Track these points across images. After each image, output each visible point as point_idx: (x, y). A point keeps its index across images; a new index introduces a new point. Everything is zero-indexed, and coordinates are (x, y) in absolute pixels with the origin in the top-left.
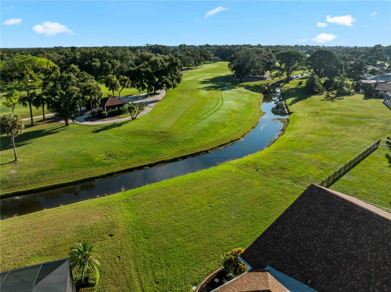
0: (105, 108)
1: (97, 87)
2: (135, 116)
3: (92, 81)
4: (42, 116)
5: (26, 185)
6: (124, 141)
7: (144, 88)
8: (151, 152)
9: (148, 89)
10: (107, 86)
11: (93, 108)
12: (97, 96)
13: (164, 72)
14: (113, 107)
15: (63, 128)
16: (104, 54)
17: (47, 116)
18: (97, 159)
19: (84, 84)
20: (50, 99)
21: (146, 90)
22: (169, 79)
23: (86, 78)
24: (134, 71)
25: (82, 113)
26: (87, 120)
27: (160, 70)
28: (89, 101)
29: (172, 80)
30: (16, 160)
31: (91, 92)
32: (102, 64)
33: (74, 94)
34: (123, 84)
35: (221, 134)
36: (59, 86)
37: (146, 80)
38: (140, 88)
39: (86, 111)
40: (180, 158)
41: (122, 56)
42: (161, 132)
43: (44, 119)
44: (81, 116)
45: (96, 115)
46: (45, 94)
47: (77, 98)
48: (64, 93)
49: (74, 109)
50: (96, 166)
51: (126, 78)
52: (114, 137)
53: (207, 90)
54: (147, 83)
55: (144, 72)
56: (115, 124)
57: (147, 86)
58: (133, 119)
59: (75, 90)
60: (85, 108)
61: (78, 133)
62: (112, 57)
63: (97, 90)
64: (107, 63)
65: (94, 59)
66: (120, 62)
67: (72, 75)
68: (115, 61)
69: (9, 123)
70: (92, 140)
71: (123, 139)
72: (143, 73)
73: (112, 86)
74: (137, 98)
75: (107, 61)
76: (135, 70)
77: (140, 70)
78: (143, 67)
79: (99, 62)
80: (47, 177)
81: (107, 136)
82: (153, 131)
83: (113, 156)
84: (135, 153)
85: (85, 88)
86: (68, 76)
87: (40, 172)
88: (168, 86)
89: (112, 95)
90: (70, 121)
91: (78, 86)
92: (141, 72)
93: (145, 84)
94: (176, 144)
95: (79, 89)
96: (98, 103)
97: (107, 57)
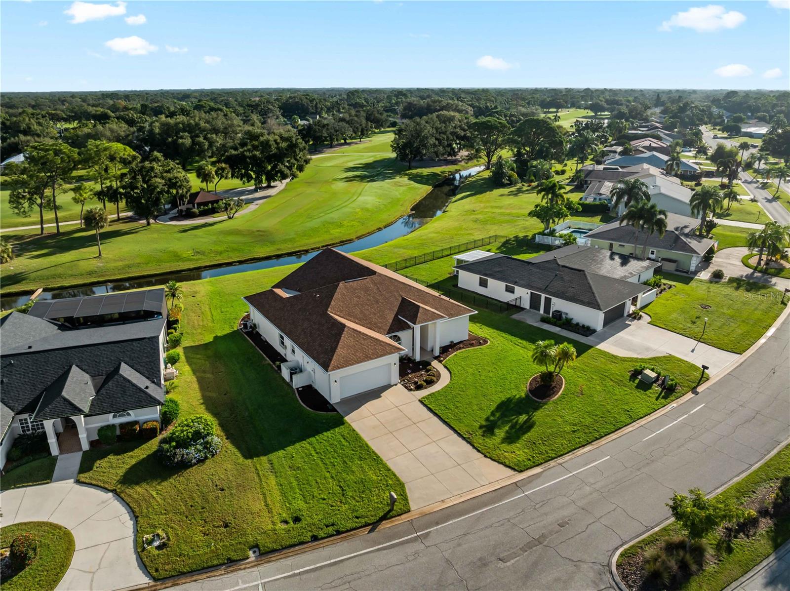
0: (196, 205)
1: (185, 179)
2: (232, 215)
3: (179, 172)
4: (116, 215)
5: (115, 274)
6: (215, 240)
7: (249, 178)
8: (243, 250)
9: (255, 181)
10: (198, 176)
11: (180, 205)
12: (185, 190)
13: (279, 157)
14: (205, 204)
15: (144, 228)
16: (197, 125)
17: (122, 215)
18: (184, 255)
19: (169, 175)
20: (129, 193)
21: (253, 182)
22: (287, 167)
23: (172, 168)
24: (236, 156)
25: (166, 212)
26: (172, 219)
27: (273, 154)
28: (175, 197)
29: (290, 168)
30: (100, 255)
31: (178, 185)
32: (193, 141)
33: (158, 187)
34: (220, 174)
35: (332, 234)
36: (139, 177)
37: (252, 168)
38: (245, 179)
39: (170, 209)
40: (274, 256)
41: (226, 128)
42: (258, 231)
43: (119, 219)
44: (164, 215)
45: (184, 213)
46: (123, 187)
47: (161, 193)
48: (145, 186)
49: (158, 205)
50: (183, 261)
51: (224, 165)
52: (205, 236)
53: (347, 181)
54: (254, 172)
55: (250, 158)
56: (206, 223)
57: (254, 176)
58: (230, 218)
59: (159, 183)
60: (170, 205)
61: (162, 233)
62: (210, 130)
63: (185, 183)
64: (201, 139)
65: (181, 134)
66: (221, 137)
67: (155, 165)
68: (214, 136)
69: (97, 215)
70: (179, 239)
71: (214, 238)
72: (248, 159)
73: (205, 176)
74: (242, 193)
75: (201, 136)
76: (238, 154)
77: (244, 155)
78: (249, 150)
79: (189, 138)
80: (134, 269)
81: (195, 236)
82: (249, 230)
83: (202, 253)
84: (225, 250)
85: (170, 180)
86: (151, 167)
87: (127, 265)
88: (284, 177)
89: (206, 188)
90: (152, 221)
91: (162, 178)
92: (246, 157)
93: (252, 173)
94: (273, 243)
95: (163, 181)
96: (186, 198)
97: (202, 130)
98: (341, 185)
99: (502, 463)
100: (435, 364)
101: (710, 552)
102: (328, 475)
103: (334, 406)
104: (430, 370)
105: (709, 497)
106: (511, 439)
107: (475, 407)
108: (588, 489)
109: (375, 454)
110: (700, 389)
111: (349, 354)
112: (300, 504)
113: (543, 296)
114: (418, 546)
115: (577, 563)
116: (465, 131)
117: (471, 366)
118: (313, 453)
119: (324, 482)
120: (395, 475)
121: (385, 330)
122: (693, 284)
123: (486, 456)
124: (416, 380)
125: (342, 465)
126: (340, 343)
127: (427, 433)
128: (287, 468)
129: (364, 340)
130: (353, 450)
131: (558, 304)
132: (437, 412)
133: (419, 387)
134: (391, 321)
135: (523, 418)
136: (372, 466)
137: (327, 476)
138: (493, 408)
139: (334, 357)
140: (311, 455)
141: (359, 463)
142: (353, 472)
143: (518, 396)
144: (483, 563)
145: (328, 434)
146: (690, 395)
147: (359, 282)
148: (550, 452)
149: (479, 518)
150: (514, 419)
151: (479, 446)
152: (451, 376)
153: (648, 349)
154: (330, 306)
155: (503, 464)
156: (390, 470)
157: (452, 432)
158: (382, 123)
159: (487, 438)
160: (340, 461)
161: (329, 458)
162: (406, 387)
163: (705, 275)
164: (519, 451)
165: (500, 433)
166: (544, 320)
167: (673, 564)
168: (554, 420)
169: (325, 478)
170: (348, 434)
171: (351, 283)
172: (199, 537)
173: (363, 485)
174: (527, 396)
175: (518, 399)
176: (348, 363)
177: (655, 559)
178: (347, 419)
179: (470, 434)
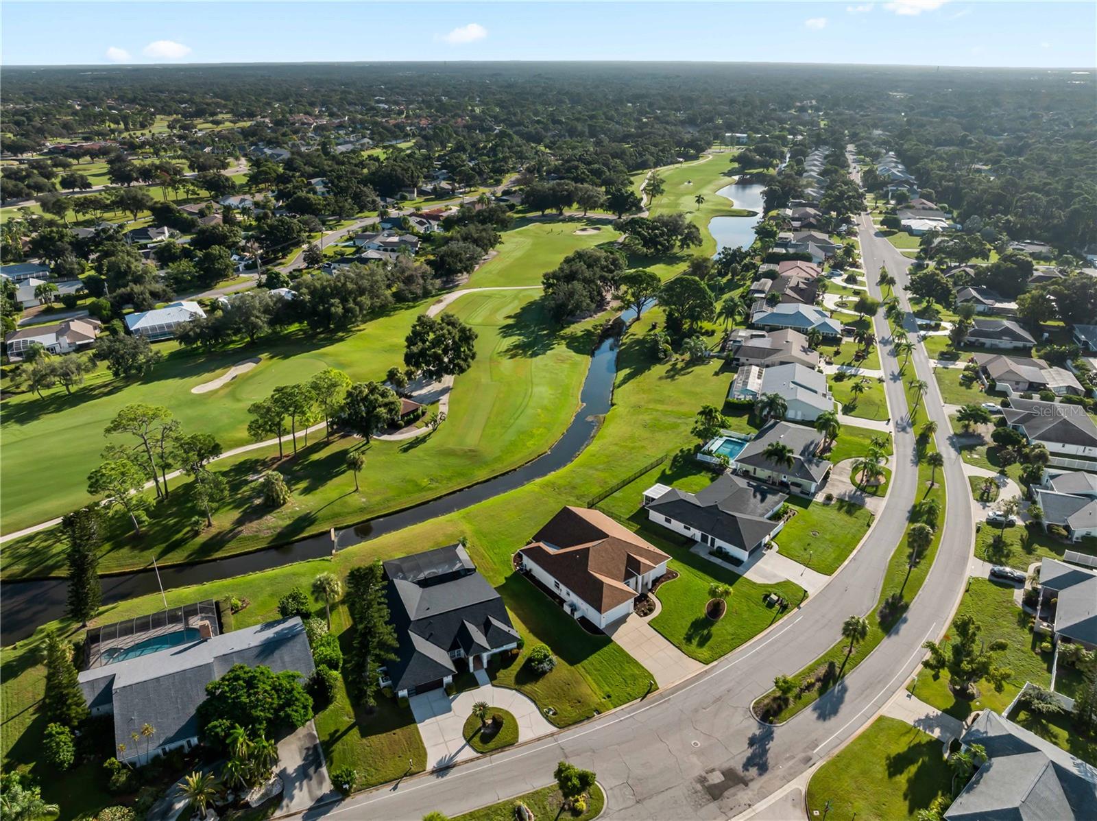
8: (466, 474)
14: (408, 414)
15: (366, 447)
18: (423, 484)
30: (357, 488)
35: (529, 447)
41: (371, 287)
42: (470, 451)
53: (512, 357)
56: (417, 438)
58: (435, 430)
61: (387, 454)
67: (378, 397)
70: (407, 463)
71: (436, 460)
75: (351, 300)
80: (392, 503)
82: (462, 450)
94: (486, 463)
97: (350, 293)
98: (507, 364)
99: (697, 660)
100: (650, 594)
101: (791, 699)
102: (614, 672)
103: (603, 630)
104: (649, 600)
105: (789, 678)
106: (701, 644)
107: (679, 627)
108: (739, 672)
109: (634, 659)
110: (802, 605)
111: (610, 601)
112: (607, 689)
113: (710, 537)
114: (666, 705)
115: (736, 708)
116: (611, 272)
117: (672, 596)
119: (614, 676)
120: (647, 671)
121: (623, 580)
122: (811, 508)
123: (689, 657)
124: (644, 610)
125: (620, 667)
126: (603, 594)
127: (657, 645)
128: (592, 669)
129: (615, 591)
130: (622, 657)
131: (719, 543)
132: (660, 631)
133: (646, 614)
134: (624, 573)
135: (706, 632)
136: (635, 666)
138: (689, 626)
139: (602, 604)
141: (628, 665)
142: (627, 670)
143: (701, 617)
144: (696, 711)
145: (605, 649)
146: (796, 609)
147: (601, 545)
148: (721, 652)
149: (691, 689)
150: (701, 632)
151: (685, 650)
152: (660, 603)
153: (775, 576)
154: (589, 566)
156: (644, 668)
157: (670, 643)
159: (688, 645)
160: (618, 664)
161: (611, 662)
162: (639, 615)
163: (820, 498)
164: (705, 652)
165: (695, 642)
166: (711, 553)
167: (775, 706)
168: (722, 632)
169: (614, 674)
170: (615, 647)
171: (596, 547)
172: (569, 708)
173: (633, 676)
174: (706, 617)
175: (701, 619)
176: (611, 607)
177: (768, 704)
178: (612, 638)
179: (679, 643)
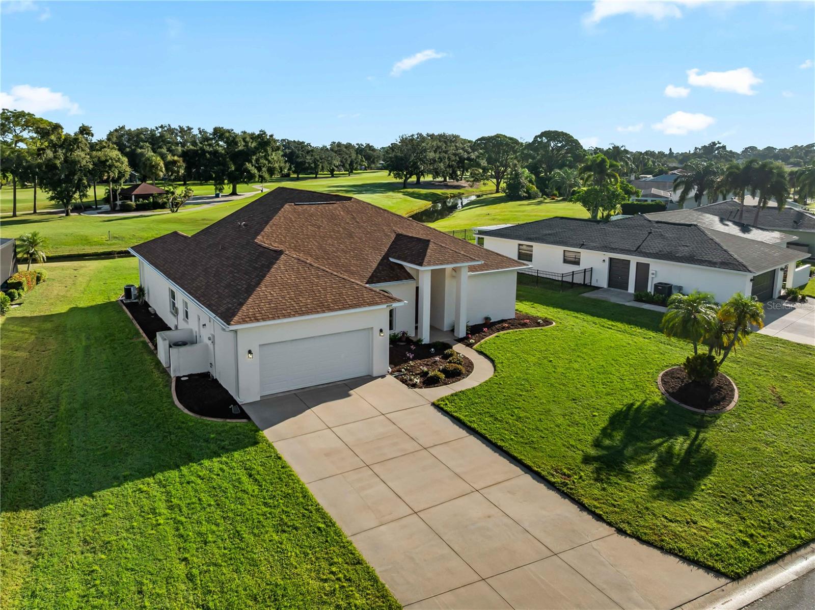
2: (175, 209)
6: (144, 227)
15: (59, 219)
34: (170, 167)
43: (35, 212)
51: (176, 158)
52: (132, 224)
55: (210, 153)
56: (141, 215)
58: (173, 212)
61: (80, 222)
70: (97, 227)
72: (207, 154)
73: (150, 169)
77: (204, 150)
81: (121, 224)
83: (120, 238)
92: (205, 152)
95: (88, 157)
99: (670, 552)
100: (459, 348)
102: (181, 570)
103: (244, 407)
104: (451, 355)
106: (672, 489)
107: (560, 420)
109: (324, 516)
111: (283, 297)
113: (634, 261)
116: (468, 153)
117: (532, 352)
118: (162, 507)
119: (163, 591)
120: (374, 580)
121: (363, 277)
123: (621, 531)
124: (425, 369)
125: (228, 543)
126: (267, 278)
127: (457, 471)
128: (76, 541)
129: (318, 277)
130: (266, 504)
131: (663, 271)
132: (475, 426)
133: (430, 382)
134: (375, 265)
135: (680, 443)
136: (311, 547)
137: (176, 572)
138: (603, 422)
139: (250, 300)
140: (153, 511)
141: (276, 538)
142: (254, 563)
143: (648, 403)
145: (212, 463)
147: (320, 207)
148: (788, 523)
150: (660, 444)
151: (596, 503)
152: (495, 367)
154: (262, 233)
155: (676, 555)
156: (359, 562)
157: (517, 470)
158: (373, 160)
159: (610, 484)
160: (226, 530)
161: (199, 522)
162: (404, 381)
164: (706, 520)
165: (641, 474)
166: (641, 299)
168: (755, 449)
169: (169, 580)
170: (263, 464)
171: (305, 207)
174: (668, 403)
175: (650, 407)
176: (277, 312)
178: (268, 433)
179: (564, 474)
